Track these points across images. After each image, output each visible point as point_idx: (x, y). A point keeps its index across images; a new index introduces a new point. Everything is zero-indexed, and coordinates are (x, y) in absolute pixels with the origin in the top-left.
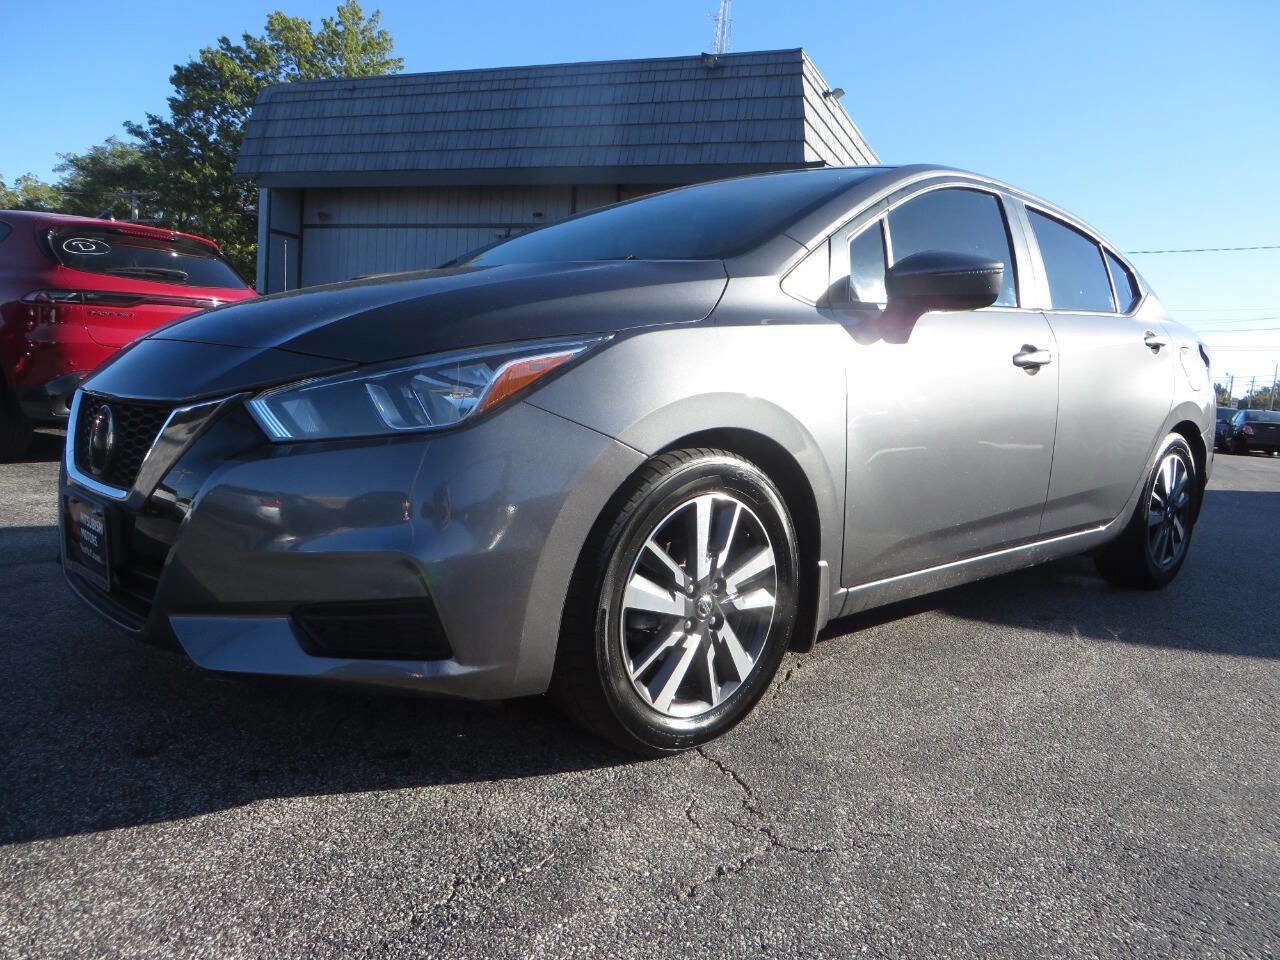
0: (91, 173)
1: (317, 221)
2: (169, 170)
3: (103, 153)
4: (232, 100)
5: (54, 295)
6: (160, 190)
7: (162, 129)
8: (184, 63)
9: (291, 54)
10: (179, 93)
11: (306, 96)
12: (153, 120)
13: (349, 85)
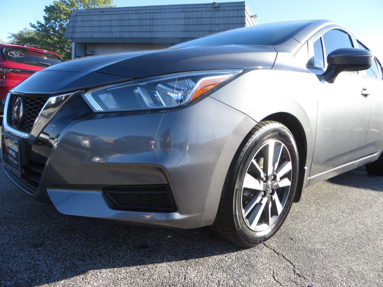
0: (19, 39)
1: (90, 53)
2: (43, 38)
3: (23, 33)
4: (63, 17)
5: (5, 70)
6: (41, 44)
7: (41, 26)
8: (48, 5)
9: (81, 3)
10: (47, 14)
11: (87, 14)
12: (39, 23)
13: (101, 11)
